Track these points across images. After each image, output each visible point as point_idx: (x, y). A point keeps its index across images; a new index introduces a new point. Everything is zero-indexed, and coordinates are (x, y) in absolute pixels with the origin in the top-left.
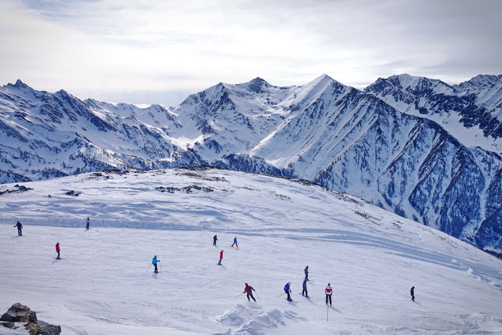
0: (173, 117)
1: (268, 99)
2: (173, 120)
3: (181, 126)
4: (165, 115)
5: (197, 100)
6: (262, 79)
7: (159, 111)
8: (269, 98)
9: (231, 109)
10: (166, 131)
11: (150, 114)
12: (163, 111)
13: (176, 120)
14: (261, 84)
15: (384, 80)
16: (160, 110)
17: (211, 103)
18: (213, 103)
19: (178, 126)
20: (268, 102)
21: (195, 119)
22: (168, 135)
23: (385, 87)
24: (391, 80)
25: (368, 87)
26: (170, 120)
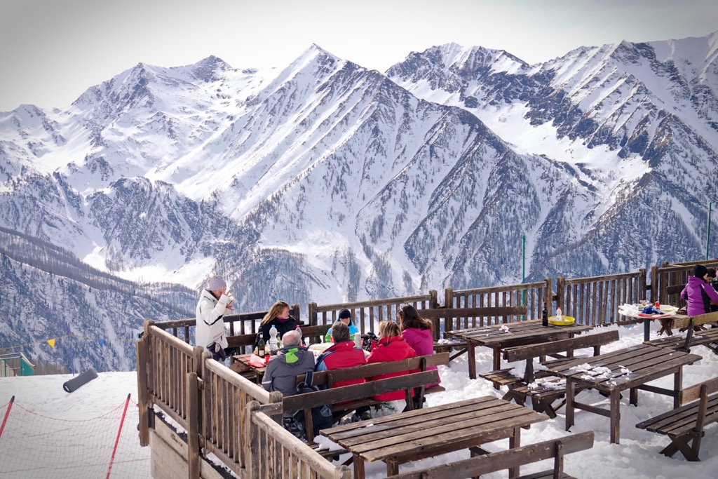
0: (53, 125)
1: (219, 90)
2: (52, 130)
3: (63, 140)
4: (41, 121)
5: (100, 95)
6: (218, 59)
7: (32, 116)
8: (221, 88)
9: (146, 106)
10: (33, 148)
11: (15, 120)
12: (39, 115)
13: (56, 130)
14: (215, 67)
15: (418, 55)
16: (34, 114)
17: (118, 98)
18: (121, 97)
19: (58, 139)
20: (218, 95)
21: (90, 128)
22: (35, 154)
23: (419, 66)
24: (429, 55)
25: (391, 69)
26: (47, 129)
